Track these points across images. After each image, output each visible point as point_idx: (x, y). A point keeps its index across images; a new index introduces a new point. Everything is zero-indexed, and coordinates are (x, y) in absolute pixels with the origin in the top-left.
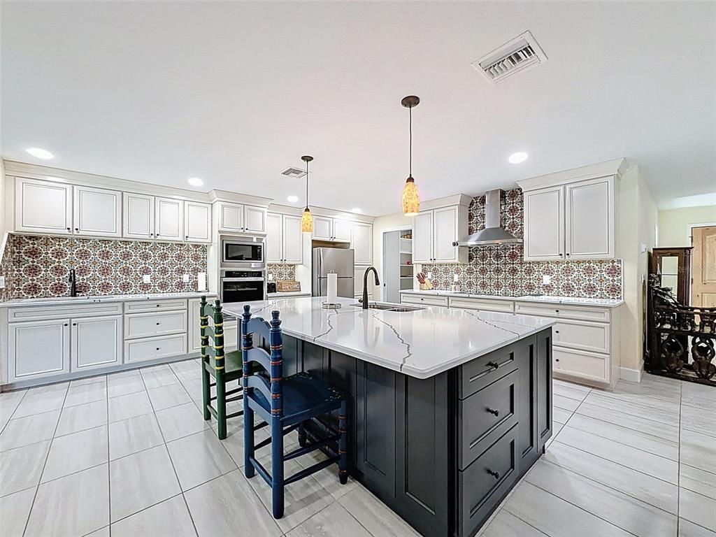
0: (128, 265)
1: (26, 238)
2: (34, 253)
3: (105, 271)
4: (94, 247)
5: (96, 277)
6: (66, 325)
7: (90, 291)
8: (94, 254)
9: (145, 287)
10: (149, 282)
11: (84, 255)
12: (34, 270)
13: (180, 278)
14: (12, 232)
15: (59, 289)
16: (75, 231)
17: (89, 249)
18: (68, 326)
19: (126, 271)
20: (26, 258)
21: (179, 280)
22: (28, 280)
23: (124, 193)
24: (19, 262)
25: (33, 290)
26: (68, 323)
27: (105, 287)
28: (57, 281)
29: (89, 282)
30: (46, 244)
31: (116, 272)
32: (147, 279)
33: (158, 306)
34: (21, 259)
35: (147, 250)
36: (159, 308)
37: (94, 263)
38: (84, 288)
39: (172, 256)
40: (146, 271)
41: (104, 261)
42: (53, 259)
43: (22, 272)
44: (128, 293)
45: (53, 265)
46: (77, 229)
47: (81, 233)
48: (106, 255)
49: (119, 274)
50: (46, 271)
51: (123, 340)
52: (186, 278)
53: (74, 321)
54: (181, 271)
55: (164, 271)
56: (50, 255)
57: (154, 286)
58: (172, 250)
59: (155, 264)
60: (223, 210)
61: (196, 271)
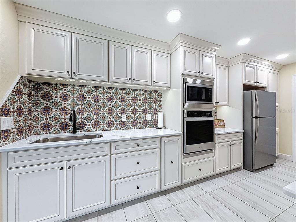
0: (111, 106)
1: (42, 83)
2: (47, 97)
3: (96, 111)
4: (89, 92)
5: (90, 117)
6: (61, 169)
7: (86, 128)
8: (89, 98)
9: (123, 124)
10: (125, 120)
11: (82, 98)
12: (47, 111)
13: (145, 117)
14: (24, 75)
15: (64, 126)
16: (73, 74)
17: (85, 94)
18: (64, 170)
19: (110, 111)
20: (42, 101)
21: (145, 118)
22: (44, 119)
23: (110, 42)
24: (37, 104)
25: (47, 127)
26: (64, 166)
27: (96, 125)
28: (63, 120)
29: (85, 121)
30: (56, 89)
31: (104, 112)
32: (124, 118)
33: (138, 146)
34: (38, 102)
35: (124, 95)
36: (139, 148)
37: (89, 105)
38: (82, 126)
39: (140, 100)
40: (123, 112)
41: (95, 103)
42: (61, 101)
43: (39, 113)
44: (111, 129)
45: (60, 107)
46: (74, 73)
47: (78, 76)
48: (96, 98)
49: (106, 114)
50: (56, 111)
51: (111, 180)
52: (149, 117)
53: (69, 164)
54: (146, 112)
55: (135, 112)
56: (59, 98)
57: (129, 123)
58: (140, 95)
59: (129, 105)
60: (185, 54)
61: (156, 112)
